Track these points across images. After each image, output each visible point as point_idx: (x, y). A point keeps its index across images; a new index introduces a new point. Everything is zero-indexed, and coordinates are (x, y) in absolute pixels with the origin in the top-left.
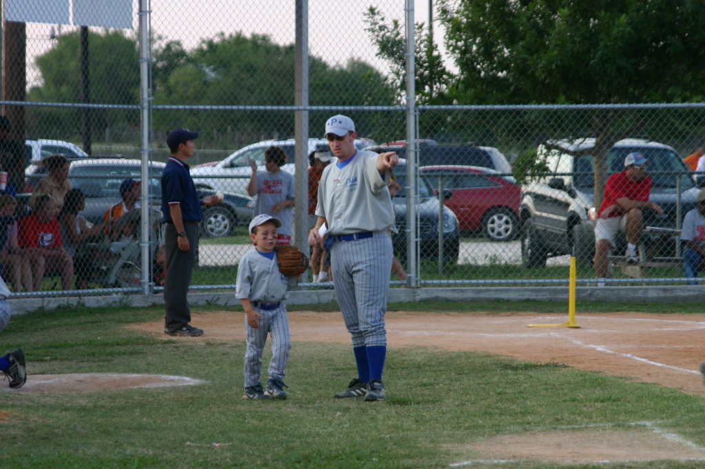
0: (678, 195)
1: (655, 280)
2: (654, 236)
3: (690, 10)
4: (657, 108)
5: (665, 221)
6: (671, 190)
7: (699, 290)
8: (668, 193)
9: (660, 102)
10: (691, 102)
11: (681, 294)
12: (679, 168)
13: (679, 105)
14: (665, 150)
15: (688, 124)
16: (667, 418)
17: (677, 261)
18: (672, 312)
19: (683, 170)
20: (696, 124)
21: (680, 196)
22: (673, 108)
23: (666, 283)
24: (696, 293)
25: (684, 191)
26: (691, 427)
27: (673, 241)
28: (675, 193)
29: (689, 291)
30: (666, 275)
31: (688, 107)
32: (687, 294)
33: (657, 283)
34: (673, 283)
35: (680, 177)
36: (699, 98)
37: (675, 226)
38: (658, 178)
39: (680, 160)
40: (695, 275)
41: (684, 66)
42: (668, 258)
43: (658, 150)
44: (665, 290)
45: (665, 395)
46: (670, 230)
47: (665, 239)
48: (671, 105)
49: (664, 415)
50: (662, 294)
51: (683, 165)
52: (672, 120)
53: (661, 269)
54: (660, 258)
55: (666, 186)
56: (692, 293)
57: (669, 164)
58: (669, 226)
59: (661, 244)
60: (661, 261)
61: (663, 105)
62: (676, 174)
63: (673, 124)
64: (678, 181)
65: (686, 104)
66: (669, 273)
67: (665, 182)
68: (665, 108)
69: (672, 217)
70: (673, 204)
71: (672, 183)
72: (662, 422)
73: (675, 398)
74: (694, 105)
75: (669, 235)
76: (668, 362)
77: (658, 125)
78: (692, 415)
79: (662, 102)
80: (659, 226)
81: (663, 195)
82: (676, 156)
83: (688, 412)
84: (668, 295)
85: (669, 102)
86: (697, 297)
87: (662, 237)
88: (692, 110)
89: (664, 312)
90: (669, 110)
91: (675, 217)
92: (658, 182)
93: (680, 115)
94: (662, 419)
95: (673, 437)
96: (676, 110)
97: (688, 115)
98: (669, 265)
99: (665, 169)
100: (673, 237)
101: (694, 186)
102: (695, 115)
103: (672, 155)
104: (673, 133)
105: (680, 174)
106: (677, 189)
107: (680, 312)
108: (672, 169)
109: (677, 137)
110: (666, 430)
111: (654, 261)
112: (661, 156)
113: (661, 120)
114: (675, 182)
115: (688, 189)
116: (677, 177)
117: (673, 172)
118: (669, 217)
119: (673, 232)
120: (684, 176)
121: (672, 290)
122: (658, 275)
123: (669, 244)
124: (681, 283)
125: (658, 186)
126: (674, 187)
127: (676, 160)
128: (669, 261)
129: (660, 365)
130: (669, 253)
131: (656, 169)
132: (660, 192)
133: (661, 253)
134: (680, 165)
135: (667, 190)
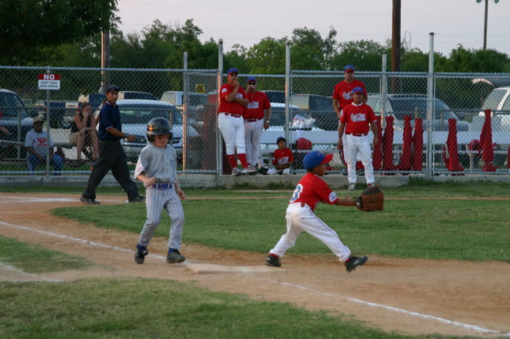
0: (18, 121)
1: (4, 172)
2: (4, 145)
3: (25, 11)
4: (5, 69)
5: (11, 136)
6: (15, 118)
7: (31, 179)
8: (13, 120)
9: (7, 65)
10: (26, 66)
11: (20, 181)
12: (19, 105)
13: (19, 67)
14: (11, 94)
15: (24, 79)
16: (7, 256)
17: (17, 161)
18: (14, 192)
19: (22, 106)
20: (29, 79)
21: (20, 122)
22: (15, 69)
23: (11, 174)
24: (28, 181)
25: (22, 119)
26: (21, 261)
27: (15, 149)
28: (17, 120)
29: (24, 179)
30: (11, 170)
31: (24, 69)
32: (23, 181)
33: (6, 174)
34: (15, 174)
35: (20, 111)
36: (30, 63)
37: (17, 139)
38: (6, 111)
39: (20, 100)
40: (33, 170)
41: (21, 44)
42: (12, 159)
43: (6, 94)
44: (10, 179)
45: (6, 242)
46: (14, 142)
47: (10, 148)
48: (14, 67)
49: (5, 254)
50: (8, 181)
51: (22, 103)
52: (15, 76)
53: (8, 166)
54: (7, 159)
55: (11, 116)
56: (26, 180)
57: (13, 103)
58: (13, 140)
59: (8, 151)
60: (8, 161)
61: (9, 67)
62: (17, 109)
63: (15, 79)
64: (19, 113)
65: (23, 67)
66: (13, 168)
67: (11, 113)
68: (10, 69)
69: (15, 134)
70: (16, 127)
71: (15, 114)
72: (4, 258)
73: (13, 244)
74: (28, 67)
75: (13, 145)
76: (10, 222)
77: (6, 79)
78: (22, 254)
79: (9, 66)
80: (7, 140)
81: (10, 121)
82: (18, 97)
83: (20, 252)
84: (12, 181)
85: (12, 65)
86: (29, 183)
87: (8, 146)
88: (26, 71)
89: (9, 192)
90: (12, 70)
91: (17, 134)
92: (6, 113)
93: (19, 74)
94: (4, 256)
95: (9, 267)
96: (17, 70)
97: (24, 74)
98: (13, 163)
99: (11, 106)
100: (15, 147)
101: (28, 116)
102: (28, 74)
103: (15, 97)
104: (15, 84)
105: (20, 109)
106: (18, 118)
107: (19, 192)
108: (15, 105)
109: (17, 87)
110: (6, 264)
111: (4, 161)
112: (8, 97)
113: (8, 76)
114: (17, 113)
115: (24, 118)
116: (18, 111)
117: (15, 108)
118: (13, 135)
119: (15, 144)
120: (22, 110)
121: (15, 178)
122: (6, 169)
123: (13, 151)
124: (20, 174)
125: (6, 116)
126: (16, 116)
127: (18, 100)
128: (13, 161)
129: (5, 224)
130: (13, 156)
131: (6, 105)
132: (8, 119)
133: (8, 156)
134: (19, 102)
135: (12, 118)
